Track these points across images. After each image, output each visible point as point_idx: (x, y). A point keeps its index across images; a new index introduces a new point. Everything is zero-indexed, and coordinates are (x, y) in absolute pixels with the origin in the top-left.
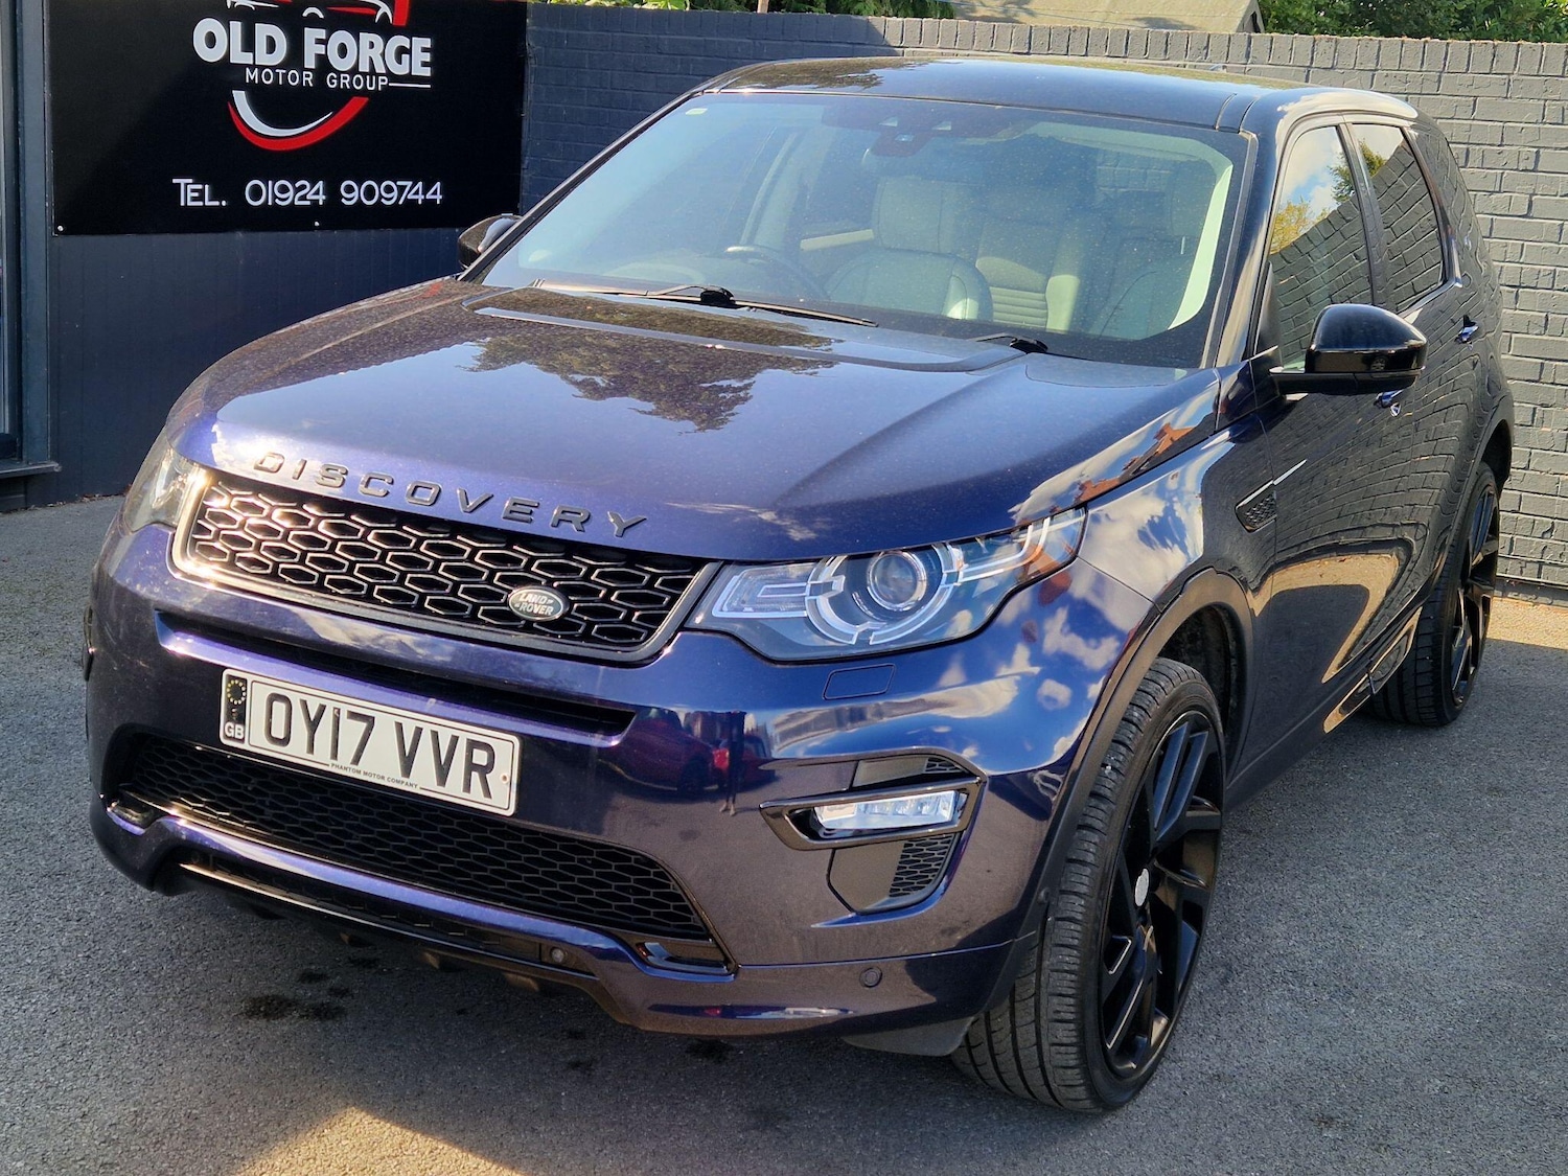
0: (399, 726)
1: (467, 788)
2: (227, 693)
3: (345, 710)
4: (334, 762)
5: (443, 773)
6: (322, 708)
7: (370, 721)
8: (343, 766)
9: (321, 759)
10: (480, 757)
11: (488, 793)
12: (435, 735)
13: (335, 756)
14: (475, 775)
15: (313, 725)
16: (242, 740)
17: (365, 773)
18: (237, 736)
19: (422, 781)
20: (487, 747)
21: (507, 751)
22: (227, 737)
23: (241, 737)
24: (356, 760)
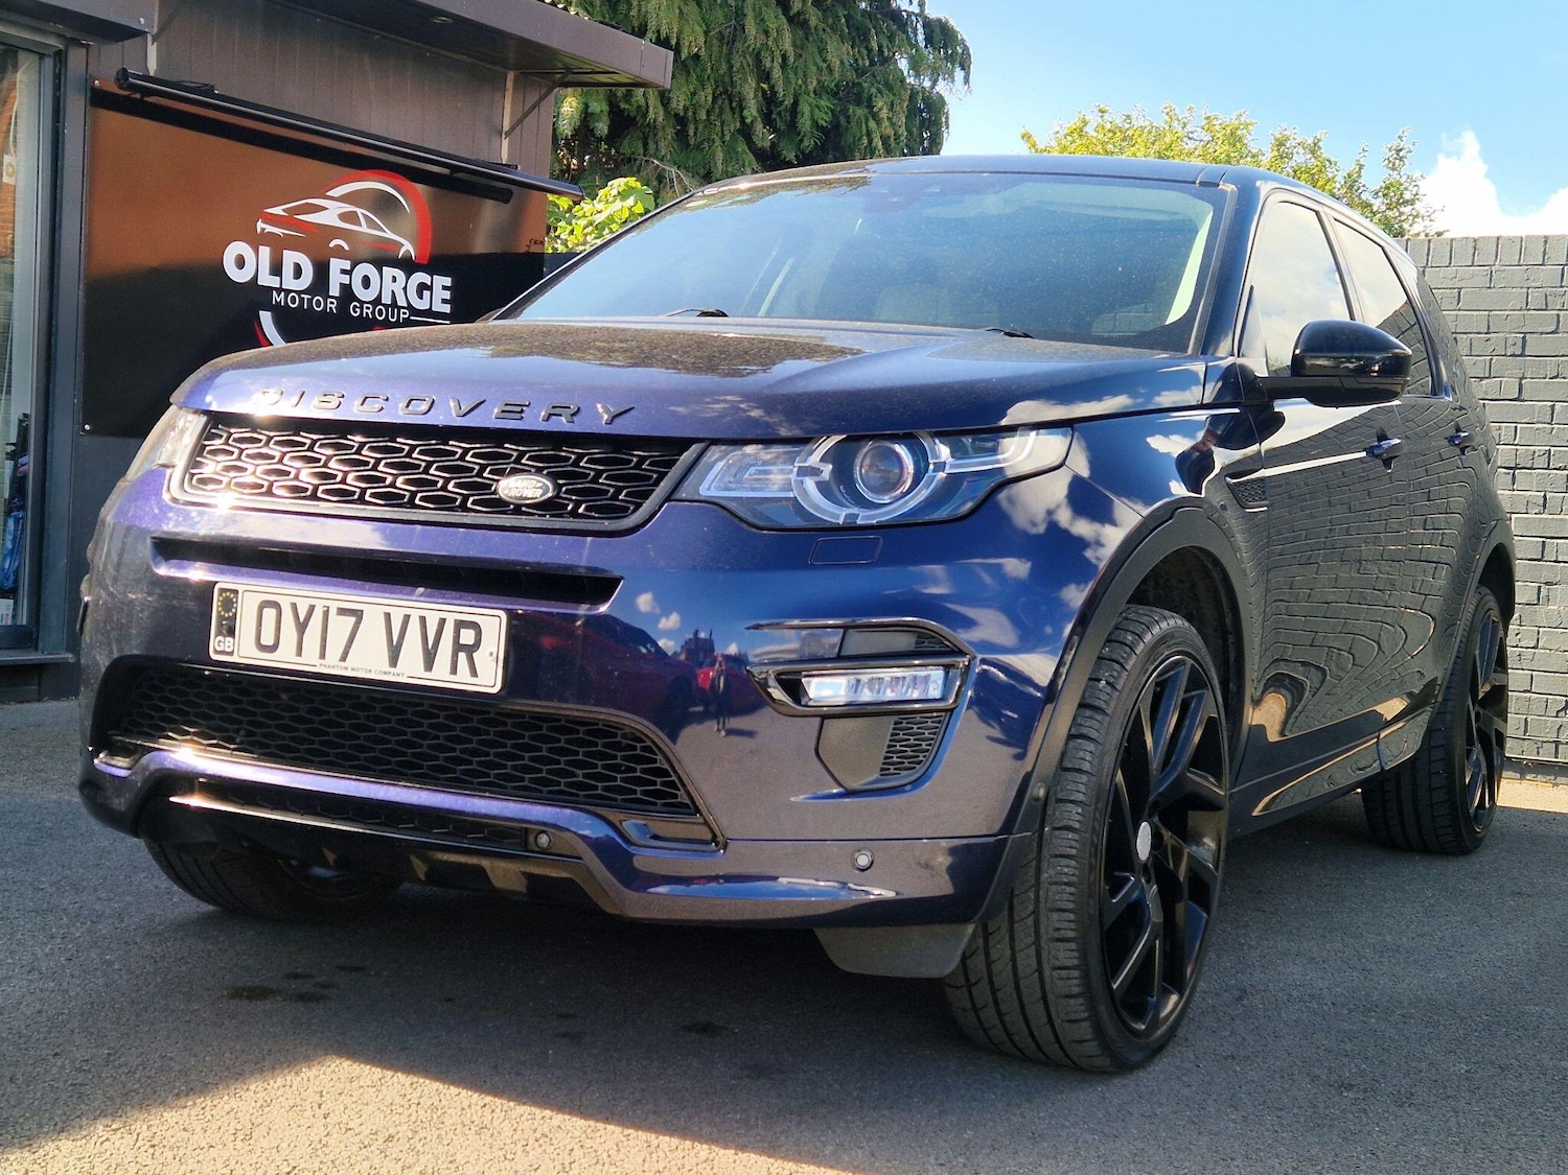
0: (388, 616)
1: (454, 671)
2: (218, 607)
3: (334, 607)
4: (322, 661)
5: (429, 660)
6: (312, 608)
7: (358, 615)
8: (332, 666)
9: (310, 658)
10: (467, 637)
11: (474, 673)
12: (423, 620)
13: (323, 656)
14: (462, 656)
15: (302, 627)
16: (231, 654)
17: (353, 669)
18: (227, 650)
19: (410, 670)
20: (475, 626)
21: (493, 623)
22: (216, 652)
23: (230, 650)
24: (344, 658)
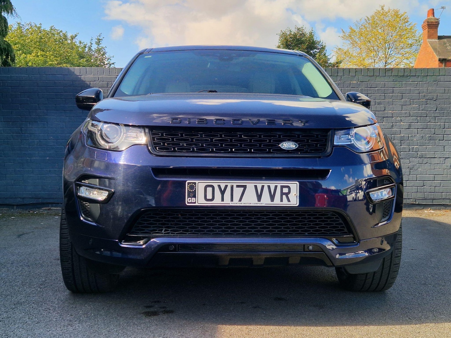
0: (256, 187)
1: (282, 200)
2: (188, 188)
3: (235, 185)
4: (232, 202)
5: (272, 198)
6: (226, 186)
7: (245, 187)
8: (236, 203)
9: (227, 202)
10: (285, 190)
11: (289, 201)
12: (269, 187)
14: (284, 196)
15: (223, 192)
16: (195, 203)
17: (244, 204)
18: (193, 202)
19: (265, 202)
20: (288, 187)
21: (294, 186)
22: (188, 203)
24: (240, 200)
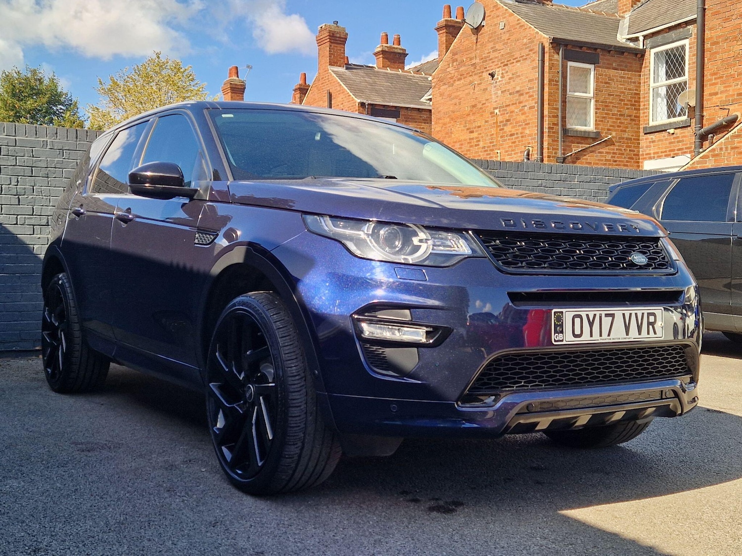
0: (624, 315)
1: (648, 333)
2: (554, 320)
3: (603, 313)
4: (601, 338)
5: (640, 330)
6: (595, 315)
7: (613, 315)
8: (605, 339)
9: (596, 338)
10: (652, 319)
11: (655, 333)
12: (636, 315)
13: (601, 335)
14: (651, 327)
15: (591, 324)
16: (562, 341)
17: (613, 339)
18: (560, 339)
19: (634, 336)
20: (654, 314)
21: (660, 313)
22: (555, 341)
23: (562, 339)
24: (609, 335)
